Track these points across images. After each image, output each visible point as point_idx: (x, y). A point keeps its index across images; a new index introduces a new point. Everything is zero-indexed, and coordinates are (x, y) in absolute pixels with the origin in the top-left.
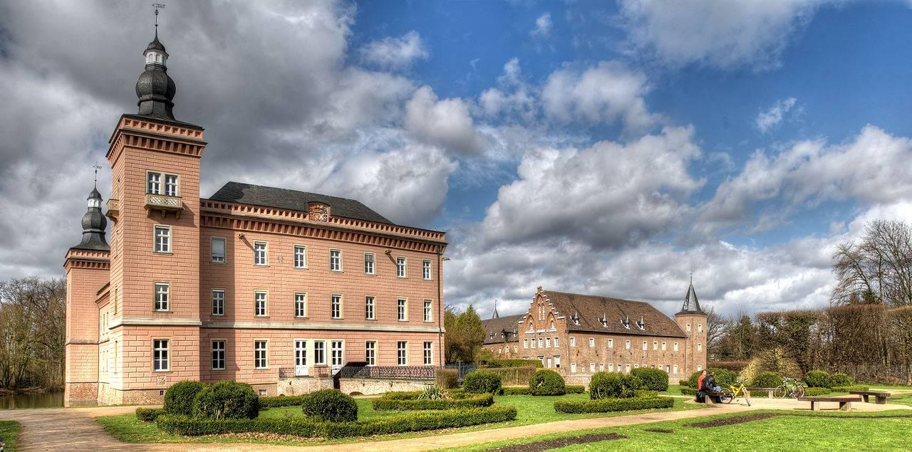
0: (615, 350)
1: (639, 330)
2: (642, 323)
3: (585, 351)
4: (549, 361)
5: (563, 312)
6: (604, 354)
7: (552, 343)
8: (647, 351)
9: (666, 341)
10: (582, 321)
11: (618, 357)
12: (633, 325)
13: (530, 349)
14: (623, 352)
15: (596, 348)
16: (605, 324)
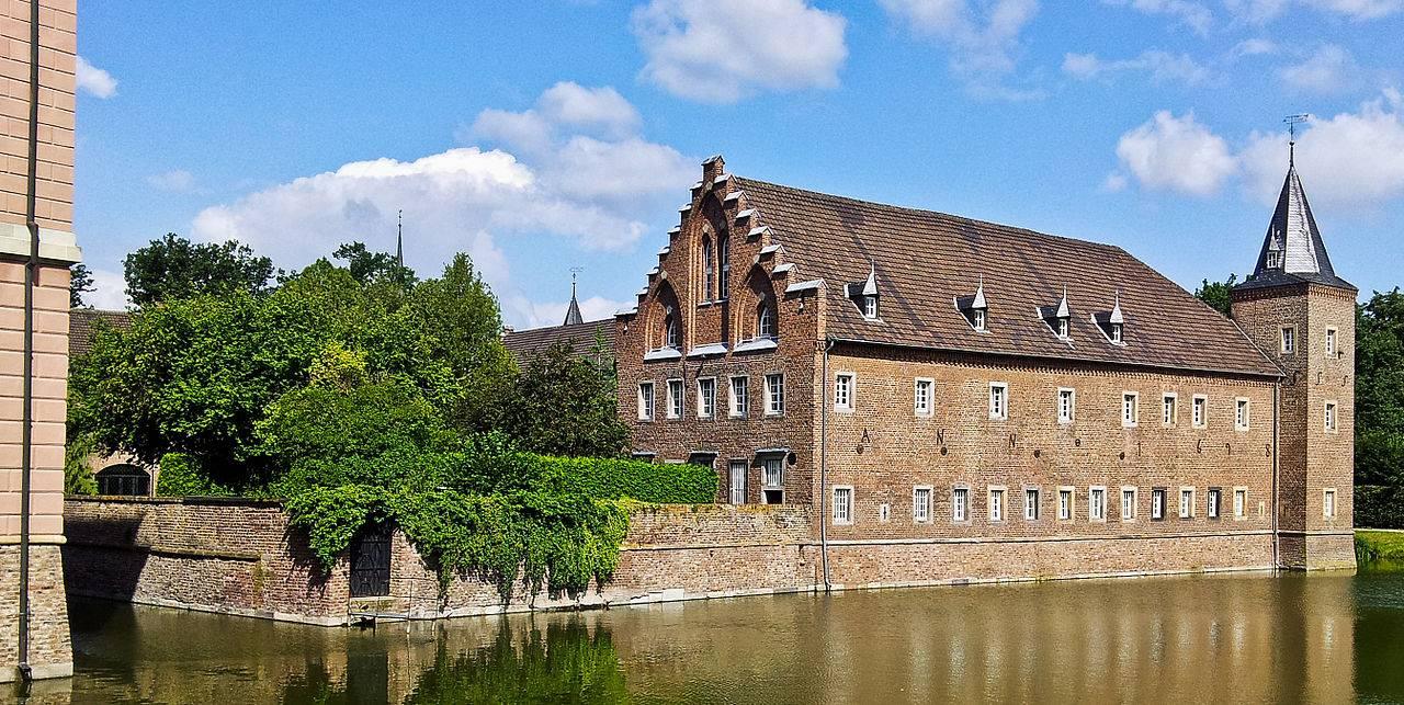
0: (1014, 428)
1: (1106, 346)
2: (1117, 317)
3: (891, 434)
4: (738, 475)
5: (812, 265)
6: (970, 447)
7: (749, 399)
8: (1138, 433)
9: (1209, 390)
10: (889, 302)
11: (1027, 458)
12: (1083, 326)
13: (658, 423)
14: (1047, 439)
15: (938, 419)
16: (980, 320)
